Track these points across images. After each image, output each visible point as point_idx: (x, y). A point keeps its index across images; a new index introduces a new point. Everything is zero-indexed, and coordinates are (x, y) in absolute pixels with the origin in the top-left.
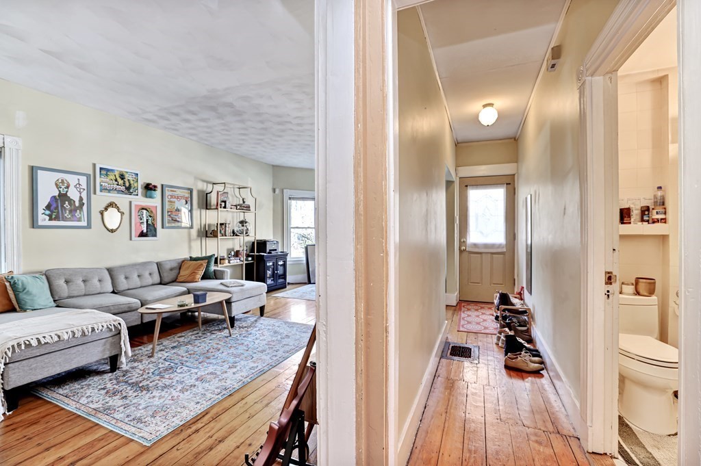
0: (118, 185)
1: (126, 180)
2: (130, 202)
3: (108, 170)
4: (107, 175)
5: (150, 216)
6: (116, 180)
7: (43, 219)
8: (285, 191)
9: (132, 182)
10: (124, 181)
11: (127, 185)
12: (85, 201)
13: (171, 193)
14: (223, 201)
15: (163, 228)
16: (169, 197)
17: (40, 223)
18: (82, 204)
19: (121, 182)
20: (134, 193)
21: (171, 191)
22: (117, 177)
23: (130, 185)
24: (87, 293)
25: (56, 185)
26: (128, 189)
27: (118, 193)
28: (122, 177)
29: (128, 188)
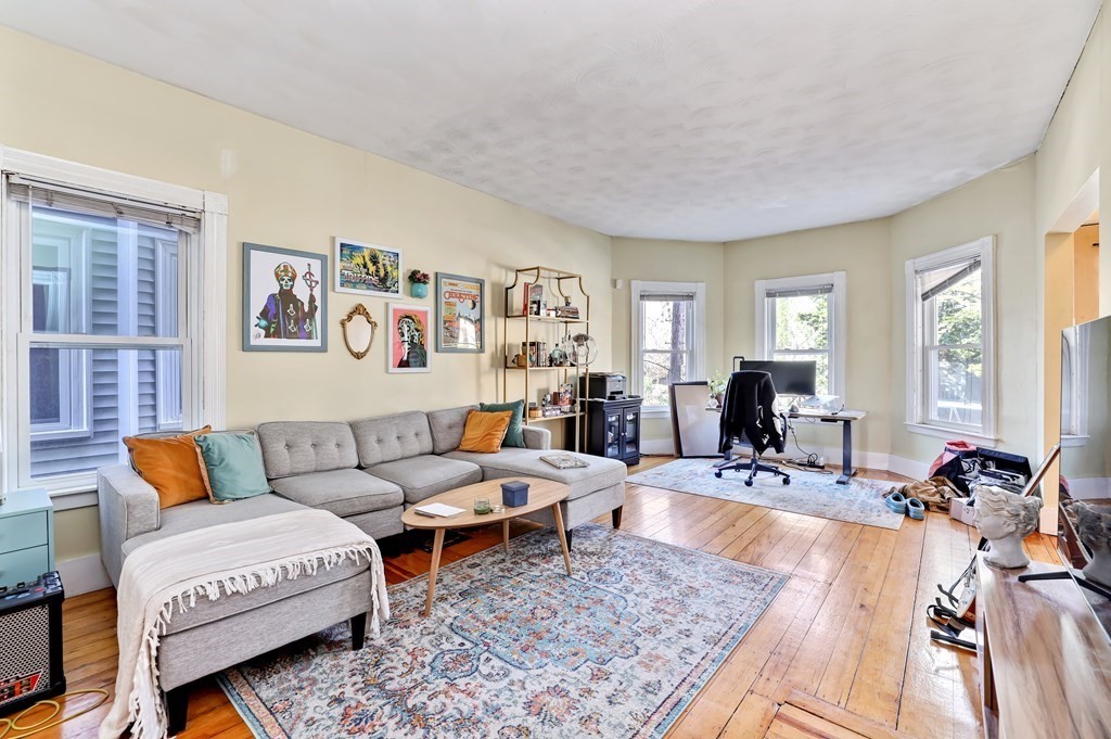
0: (368, 274)
1: (380, 265)
2: (387, 305)
3: (353, 248)
4: (351, 256)
5: (417, 330)
6: (365, 266)
7: (257, 336)
8: (633, 282)
9: (389, 269)
10: (378, 268)
11: (382, 273)
12: (318, 303)
13: (449, 288)
14: (534, 302)
15: (437, 351)
16: (447, 295)
17: (253, 342)
18: (313, 308)
19: (372, 268)
20: (393, 288)
21: (450, 284)
22: (367, 259)
23: (386, 273)
24: (319, 468)
25: (277, 275)
26: (383, 283)
27: (368, 289)
28: (374, 260)
29: (383, 280)
